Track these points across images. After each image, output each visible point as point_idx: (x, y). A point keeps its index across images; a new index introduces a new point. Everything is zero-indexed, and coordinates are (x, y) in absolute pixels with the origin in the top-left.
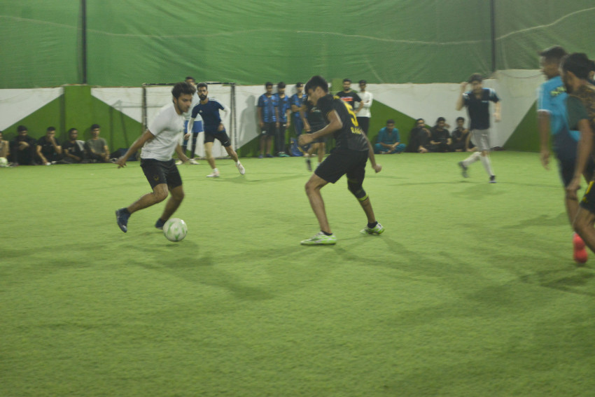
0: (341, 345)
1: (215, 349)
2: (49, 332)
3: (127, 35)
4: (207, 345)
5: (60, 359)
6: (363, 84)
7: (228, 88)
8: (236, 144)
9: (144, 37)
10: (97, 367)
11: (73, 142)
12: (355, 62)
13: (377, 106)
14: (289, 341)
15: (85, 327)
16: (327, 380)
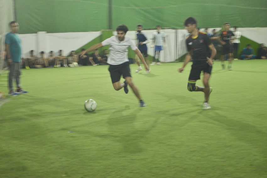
0: (229, 146)
1: (172, 147)
2: (98, 139)
3: (128, 7)
4: (169, 145)
5: (104, 150)
6: (235, 28)
7: (174, 31)
8: (179, 56)
9: (137, 8)
10: (120, 154)
11: (105, 56)
12: (231, 18)
13: (242, 38)
14: (205, 144)
15: (114, 136)
16: (223, 162)
